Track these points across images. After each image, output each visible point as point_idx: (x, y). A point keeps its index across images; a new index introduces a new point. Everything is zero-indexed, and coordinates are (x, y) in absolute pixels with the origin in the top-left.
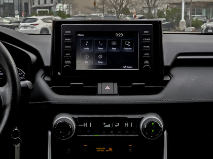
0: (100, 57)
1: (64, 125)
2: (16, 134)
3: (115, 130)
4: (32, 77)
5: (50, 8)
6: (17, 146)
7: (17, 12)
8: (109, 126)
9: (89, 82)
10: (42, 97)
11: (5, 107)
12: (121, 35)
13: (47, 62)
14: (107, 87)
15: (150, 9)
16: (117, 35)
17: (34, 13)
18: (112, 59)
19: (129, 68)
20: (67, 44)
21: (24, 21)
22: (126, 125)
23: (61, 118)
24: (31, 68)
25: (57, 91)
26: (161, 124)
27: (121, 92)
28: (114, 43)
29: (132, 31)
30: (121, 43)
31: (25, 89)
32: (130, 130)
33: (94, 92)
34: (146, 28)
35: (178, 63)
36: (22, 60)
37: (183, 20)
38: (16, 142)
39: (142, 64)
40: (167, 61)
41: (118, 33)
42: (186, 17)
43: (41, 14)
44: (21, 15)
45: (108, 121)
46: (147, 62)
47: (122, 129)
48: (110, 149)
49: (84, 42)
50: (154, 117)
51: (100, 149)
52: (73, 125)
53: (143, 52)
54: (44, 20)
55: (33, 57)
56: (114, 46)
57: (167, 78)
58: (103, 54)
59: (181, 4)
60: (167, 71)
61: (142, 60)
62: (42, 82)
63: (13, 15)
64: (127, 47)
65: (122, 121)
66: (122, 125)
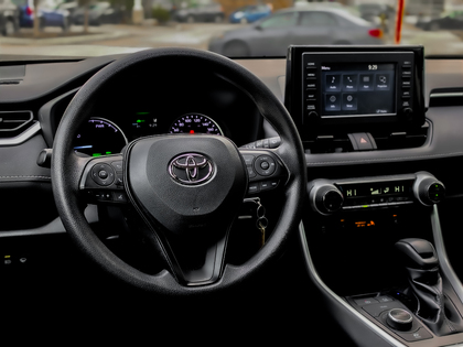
0: (350, 98)
3: (386, 197)
8: (377, 192)
12: (375, 67)
14: (362, 140)
16: (370, 67)
19: (384, 113)
20: (311, 82)
22: (397, 189)
27: (381, 146)
28: (366, 79)
30: (374, 79)
32: (403, 196)
33: (348, 148)
34: (406, 57)
39: (401, 106)
41: (372, 64)
46: (406, 104)
47: (394, 195)
48: (372, 223)
49: (330, 78)
51: (359, 224)
56: (366, 84)
58: (354, 95)
61: (401, 101)
64: (382, 83)
65: (392, 185)
66: (392, 190)
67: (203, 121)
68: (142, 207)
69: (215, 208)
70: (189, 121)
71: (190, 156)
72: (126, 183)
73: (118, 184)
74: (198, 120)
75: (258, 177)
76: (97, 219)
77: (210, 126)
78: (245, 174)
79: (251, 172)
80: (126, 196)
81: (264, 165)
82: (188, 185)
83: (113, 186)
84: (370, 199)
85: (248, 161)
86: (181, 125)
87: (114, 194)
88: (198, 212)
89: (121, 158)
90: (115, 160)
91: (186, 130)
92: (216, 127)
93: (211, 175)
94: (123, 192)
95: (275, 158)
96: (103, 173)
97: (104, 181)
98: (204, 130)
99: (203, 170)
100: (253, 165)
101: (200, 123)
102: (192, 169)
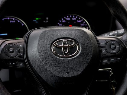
67: (77, 19)
68: (34, 71)
69: (79, 73)
70: (69, 19)
71: (65, 40)
72: (25, 56)
73: (21, 56)
74: (75, 19)
75: (109, 54)
76: (8, 79)
77: (82, 22)
78: (100, 52)
79: (104, 51)
80: (25, 64)
81: (112, 47)
82: (63, 58)
83: (17, 58)
85: (102, 44)
86: (64, 21)
87: (18, 63)
88: (69, 75)
89: (23, 40)
90: (19, 42)
91: (66, 24)
92: (86, 23)
93: (78, 52)
94: (23, 61)
95: (119, 42)
96: (11, 50)
97: (12, 55)
98: (78, 25)
99: (73, 49)
100: (105, 47)
101: (76, 21)
102: (65, 48)
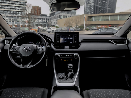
0: (65, 40)
1: (57, 55)
2: (47, 57)
3: (68, 57)
4: (50, 45)
5: (54, 25)
6: (47, 60)
7: (47, 26)
9: (63, 46)
10: (52, 49)
11: (44, 52)
13: (53, 41)
14: (67, 47)
15: (77, 26)
17: (51, 27)
18: (68, 41)
19: (71, 43)
21: (49, 28)
23: (56, 54)
24: (50, 43)
25: (55, 48)
26: (78, 55)
27: (70, 48)
28: (68, 37)
29: (72, 34)
30: (70, 37)
31: (48, 47)
32: (71, 57)
33: (64, 48)
34: (75, 34)
35: (82, 42)
36: (47, 40)
37: (84, 28)
38: (47, 59)
39: (74, 42)
40: (80, 41)
41: (69, 35)
42: (85, 28)
43: (52, 27)
44: (48, 27)
45: (67, 54)
47: (70, 56)
48: (67, 61)
49: (61, 37)
50: (77, 54)
51: (65, 61)
52: (59, 55)
53: (74, 39)
54: (53, 28)
55: (50, 40)
57: (80, 45)
59: (84, 25)
60: (80, 43)
61: (74, 41)
62: (52, 46)
63: (46, 27)
65: (70, 54)
66: (70, 55)
73: (17, 51)
84: (65, 56)
90: (18, 47)
96: (15, 49)
